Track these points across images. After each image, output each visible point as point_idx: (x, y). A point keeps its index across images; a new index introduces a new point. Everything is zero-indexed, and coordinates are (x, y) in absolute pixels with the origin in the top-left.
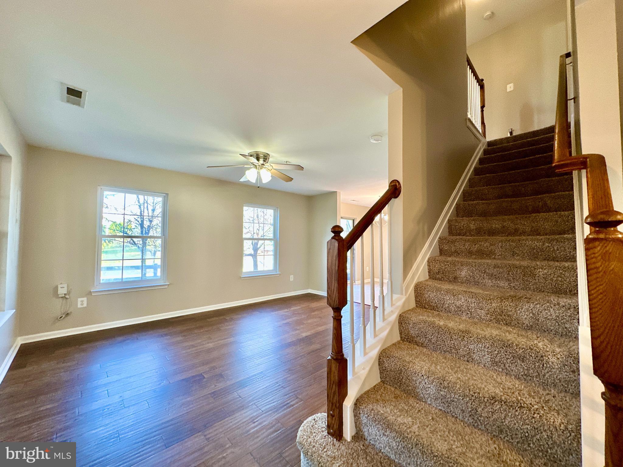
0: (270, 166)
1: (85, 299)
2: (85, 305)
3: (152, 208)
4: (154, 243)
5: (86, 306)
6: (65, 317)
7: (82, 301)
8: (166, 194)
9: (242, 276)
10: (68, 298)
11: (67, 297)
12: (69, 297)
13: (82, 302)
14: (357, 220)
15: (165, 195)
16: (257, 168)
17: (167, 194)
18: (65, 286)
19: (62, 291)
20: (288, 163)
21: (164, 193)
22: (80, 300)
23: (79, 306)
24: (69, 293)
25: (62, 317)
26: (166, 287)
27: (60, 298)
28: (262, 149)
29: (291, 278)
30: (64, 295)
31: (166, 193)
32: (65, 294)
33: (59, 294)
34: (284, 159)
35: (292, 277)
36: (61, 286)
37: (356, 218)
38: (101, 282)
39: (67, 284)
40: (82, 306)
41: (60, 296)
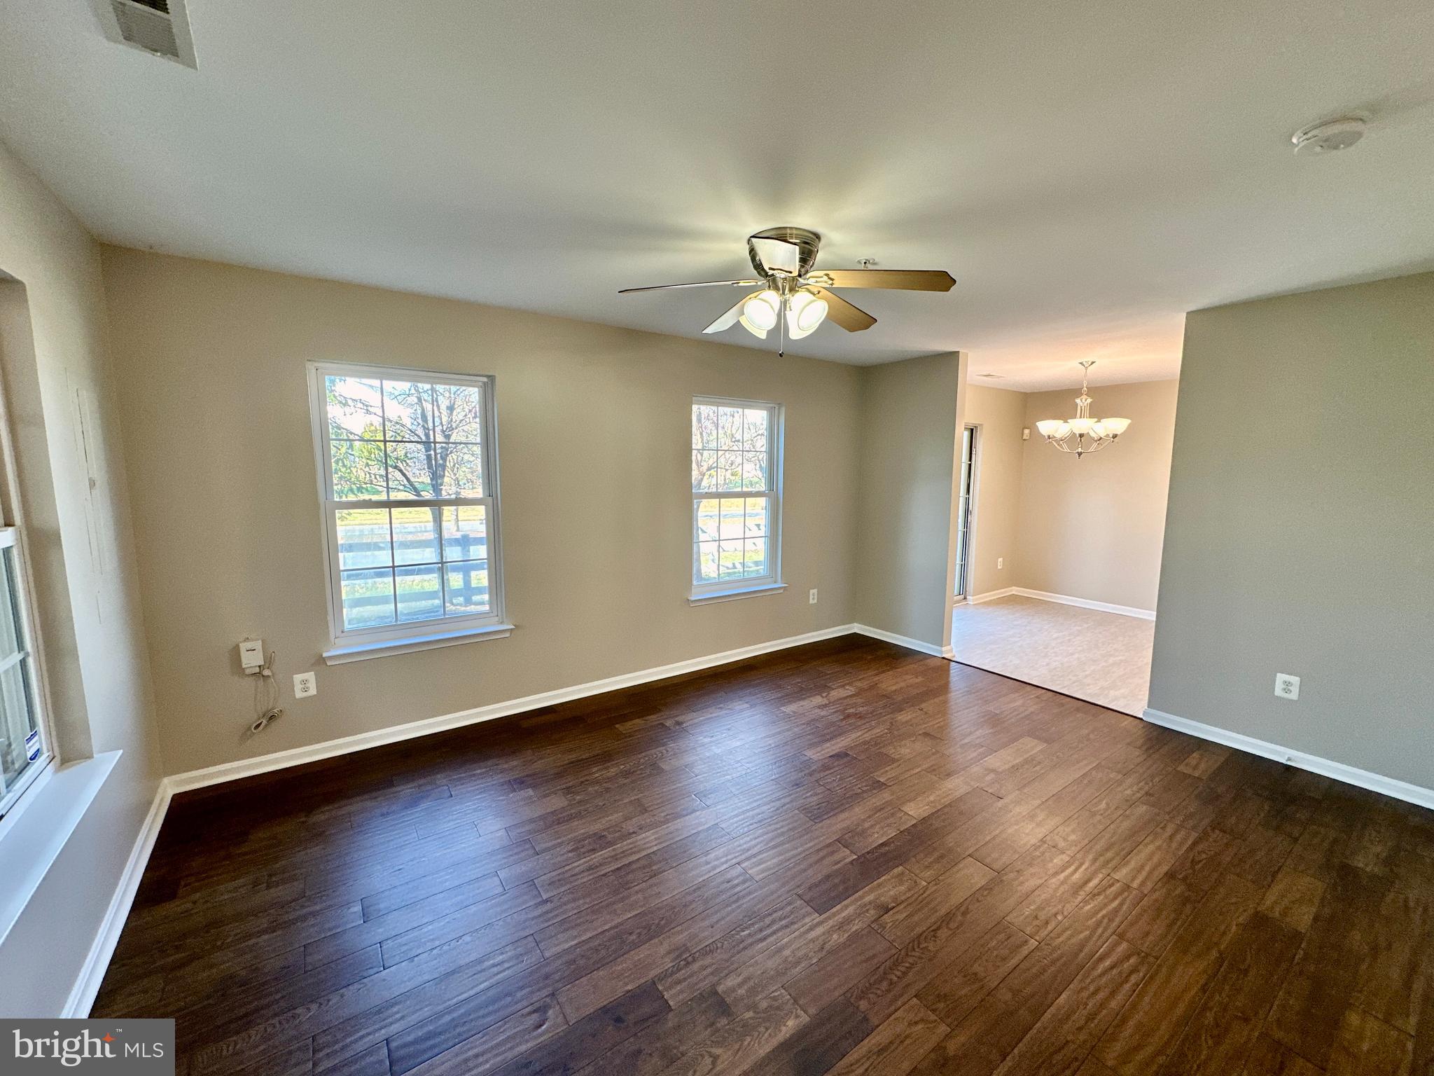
0: (825, 278)
1: (311, 676)
2: (313, 691)
3: (447, 403)
4: (455, 475)
5: (315, 692)
6: (266, 725)
7: (304, 682)
8: (488, 377)
9: (693, 599)
10: (268, 676)
11: (266, 672)
12: (270, 674)
13: (305, 684)
14: (981, 430)
15: (485, 379)
16: (777, 288)
17: (492, 378)
18: (258, 645)
19: (252, 659)
20: (870, 267)
21: (485, 376)
22: (298, 678)
23: (299, 694)
24: (269, 661)
25: (261, 723)
26: (507, 635)
27: (248, 675)
28: (803, 219)
29: (811, 597)
30: (257, 670)
31: (490, 374)
32: (260, 666)
33: (244, 666)
34: (864, 253)
35: (813, 595)
36: (249, 645)
37: (982, 425)
38: (347, 626)
39: (260, 642)
40: (305, 694)
41: (248, 672)
